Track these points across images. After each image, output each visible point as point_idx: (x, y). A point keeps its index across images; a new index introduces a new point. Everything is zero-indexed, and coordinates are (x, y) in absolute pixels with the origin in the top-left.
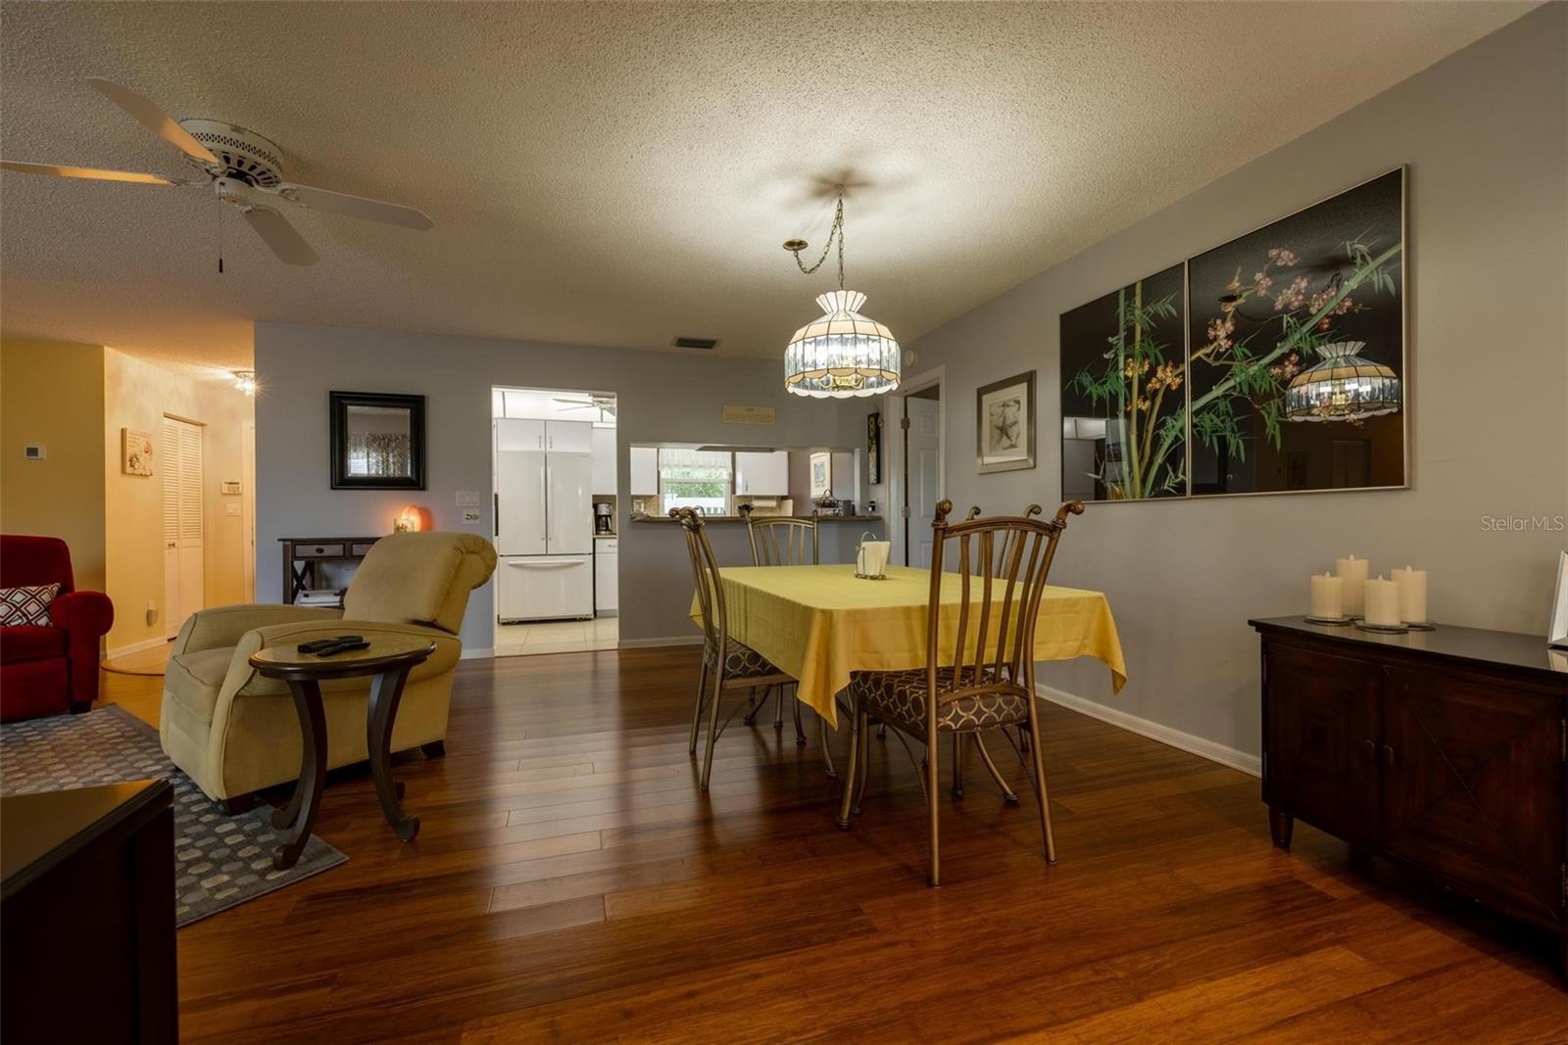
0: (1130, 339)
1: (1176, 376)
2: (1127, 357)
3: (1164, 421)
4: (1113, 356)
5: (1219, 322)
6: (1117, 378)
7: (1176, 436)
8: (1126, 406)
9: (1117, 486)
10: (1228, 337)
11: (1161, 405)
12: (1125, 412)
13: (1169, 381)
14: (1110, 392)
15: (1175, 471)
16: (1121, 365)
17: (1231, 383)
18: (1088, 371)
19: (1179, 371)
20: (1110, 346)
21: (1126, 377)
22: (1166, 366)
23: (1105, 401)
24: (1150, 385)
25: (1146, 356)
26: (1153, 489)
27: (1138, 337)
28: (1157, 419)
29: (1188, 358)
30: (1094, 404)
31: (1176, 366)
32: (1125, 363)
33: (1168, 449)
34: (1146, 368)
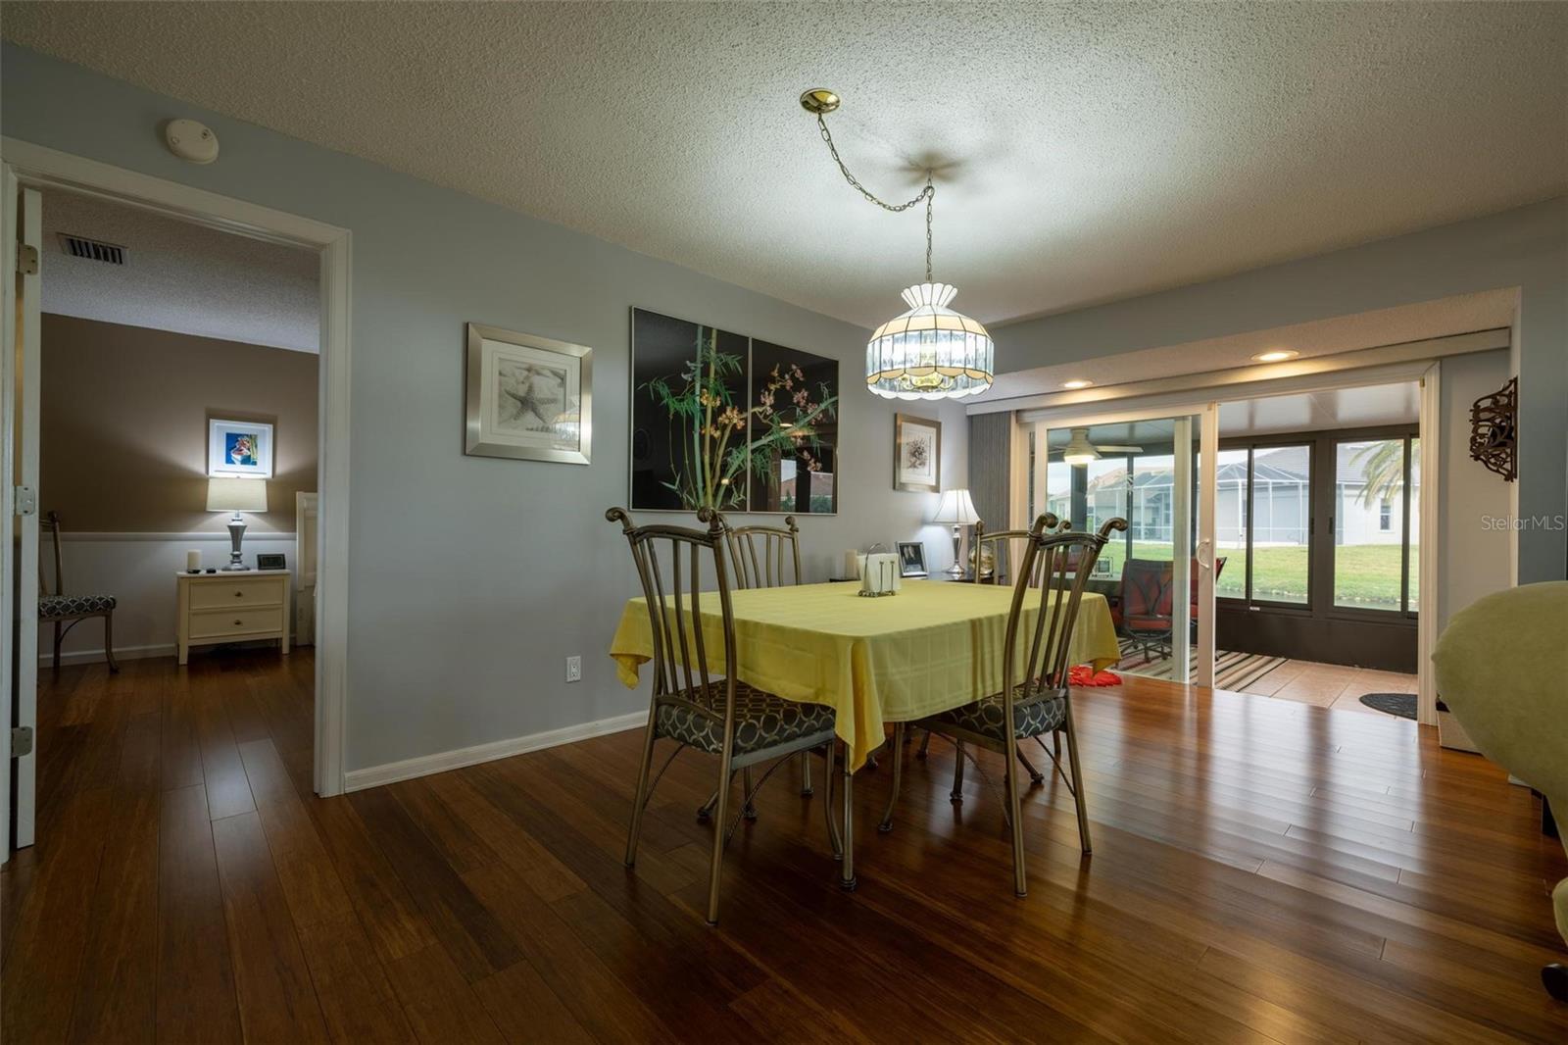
0: (705, 373)
1: (741, 419)
2: (702, 387)
3: (731, 451)
4: (690, 379)
5: (767, 393)
6: (694, 401)
7: (739, 466)
8: (701, 429)
9: (692, 497)
10: (771, 406)
11: (729, 438)
12: (700, 434)
13: (735, 421)
14: (687, 411)
15: (738, 492)
16: (697, 392)
17: (771, 438)
18: (665, 381)
19: (742, 416)
20: (688, 371)
21: (702, 404)
22: (733, 408)
23: (682, 418)
24: (720, 419)
25: (718, 394)
26: (722, 504)
27: (712, 375)
28: (726, 449)
29: (751, 410)
30: (671, 417)
31: (741, 412)
32: (701, 392)
33: (735, 473)
34: (718, 403)
